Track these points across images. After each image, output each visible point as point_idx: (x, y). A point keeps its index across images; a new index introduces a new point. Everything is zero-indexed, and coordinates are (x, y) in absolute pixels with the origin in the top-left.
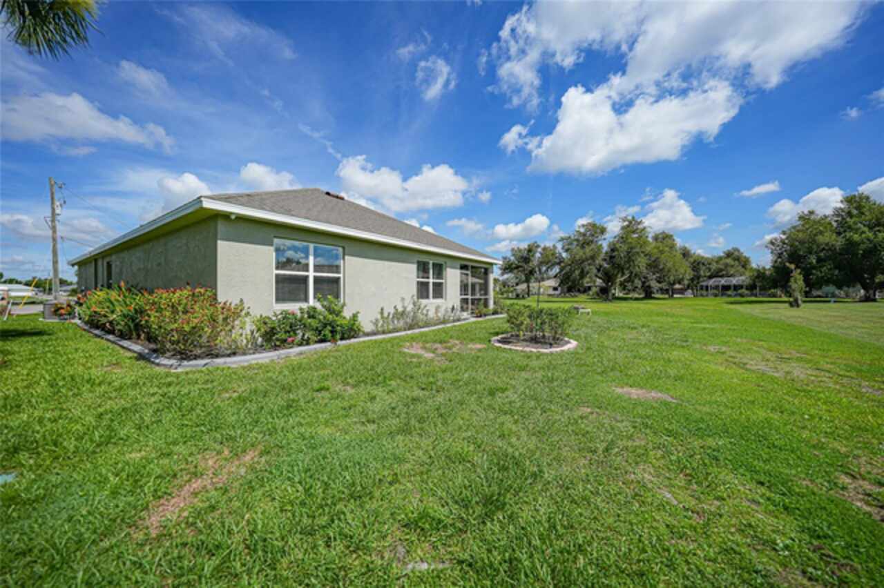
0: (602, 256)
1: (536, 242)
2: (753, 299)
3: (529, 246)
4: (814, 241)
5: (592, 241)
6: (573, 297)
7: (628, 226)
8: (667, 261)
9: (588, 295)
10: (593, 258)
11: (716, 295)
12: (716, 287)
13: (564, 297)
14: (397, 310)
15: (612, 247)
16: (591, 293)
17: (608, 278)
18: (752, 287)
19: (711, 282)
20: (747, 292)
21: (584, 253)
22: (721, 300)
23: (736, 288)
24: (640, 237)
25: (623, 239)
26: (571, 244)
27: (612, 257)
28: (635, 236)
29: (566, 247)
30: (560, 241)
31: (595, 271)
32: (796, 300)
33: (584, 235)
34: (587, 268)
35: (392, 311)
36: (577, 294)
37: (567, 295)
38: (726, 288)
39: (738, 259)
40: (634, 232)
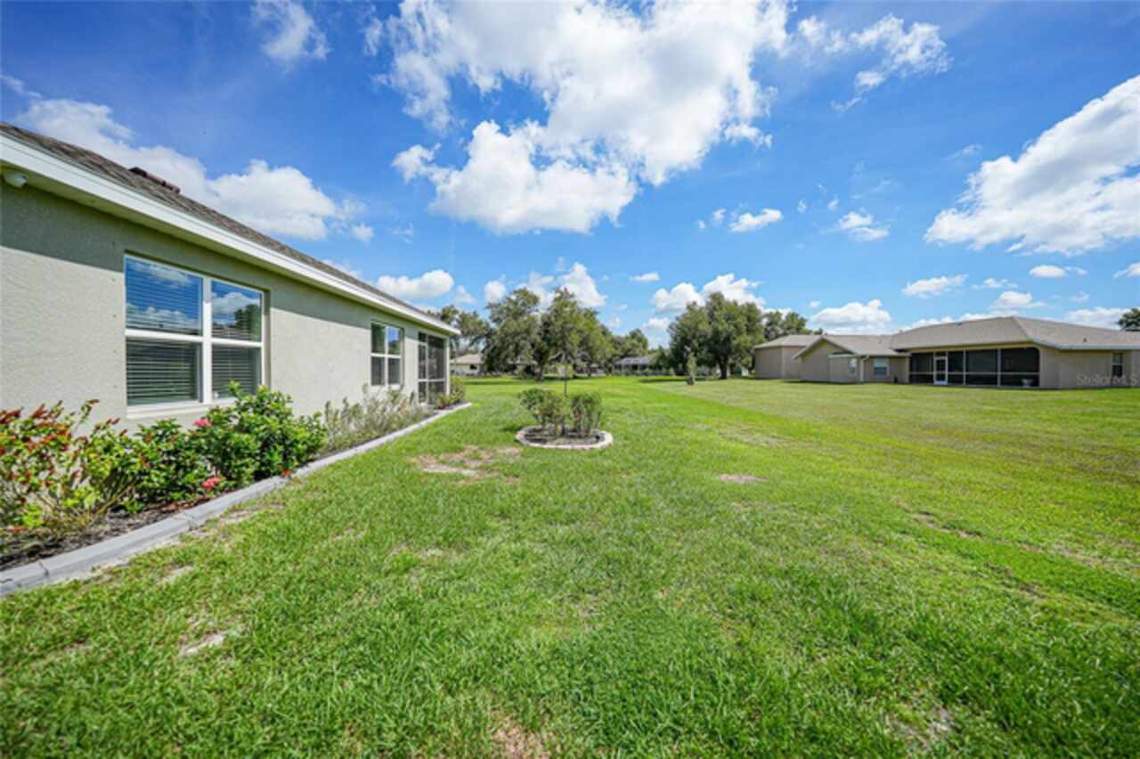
0: (537, 330)
1: (452, 306)
2: (654, 377)
3: (444, 310)
4: (696, 328)
5: (524, 311)
6: (496, 376)
7: (560, 298)
8: (597, 340)
9: (513, 374)
10: (528, 332)
11: (627, 375)
12: (627, 366)
13: (486, 377)
14: (347, 405)
15: (546, 320)
16: (516, 372)
17: (541, 356)
18: (656, 367)
19: (624, 362)
20: (650, 371)
21: (519, 325)
22: (632, 379)
23: (644, 367)
24: (572, 312)
25: (557, 312)
26: (501, 312)
27: (547, 332)
28: (568, 309)
29: (496, 317)
30: (488, 307)
31: (530, 347)
32: (691, 379)
33: (516, 303)
34: (522, 342)
35: (341, 407)
36: (499, 373)
37: (488, 374)
38: (635, 367)
39: (640, 340)
40: (566, 306)
